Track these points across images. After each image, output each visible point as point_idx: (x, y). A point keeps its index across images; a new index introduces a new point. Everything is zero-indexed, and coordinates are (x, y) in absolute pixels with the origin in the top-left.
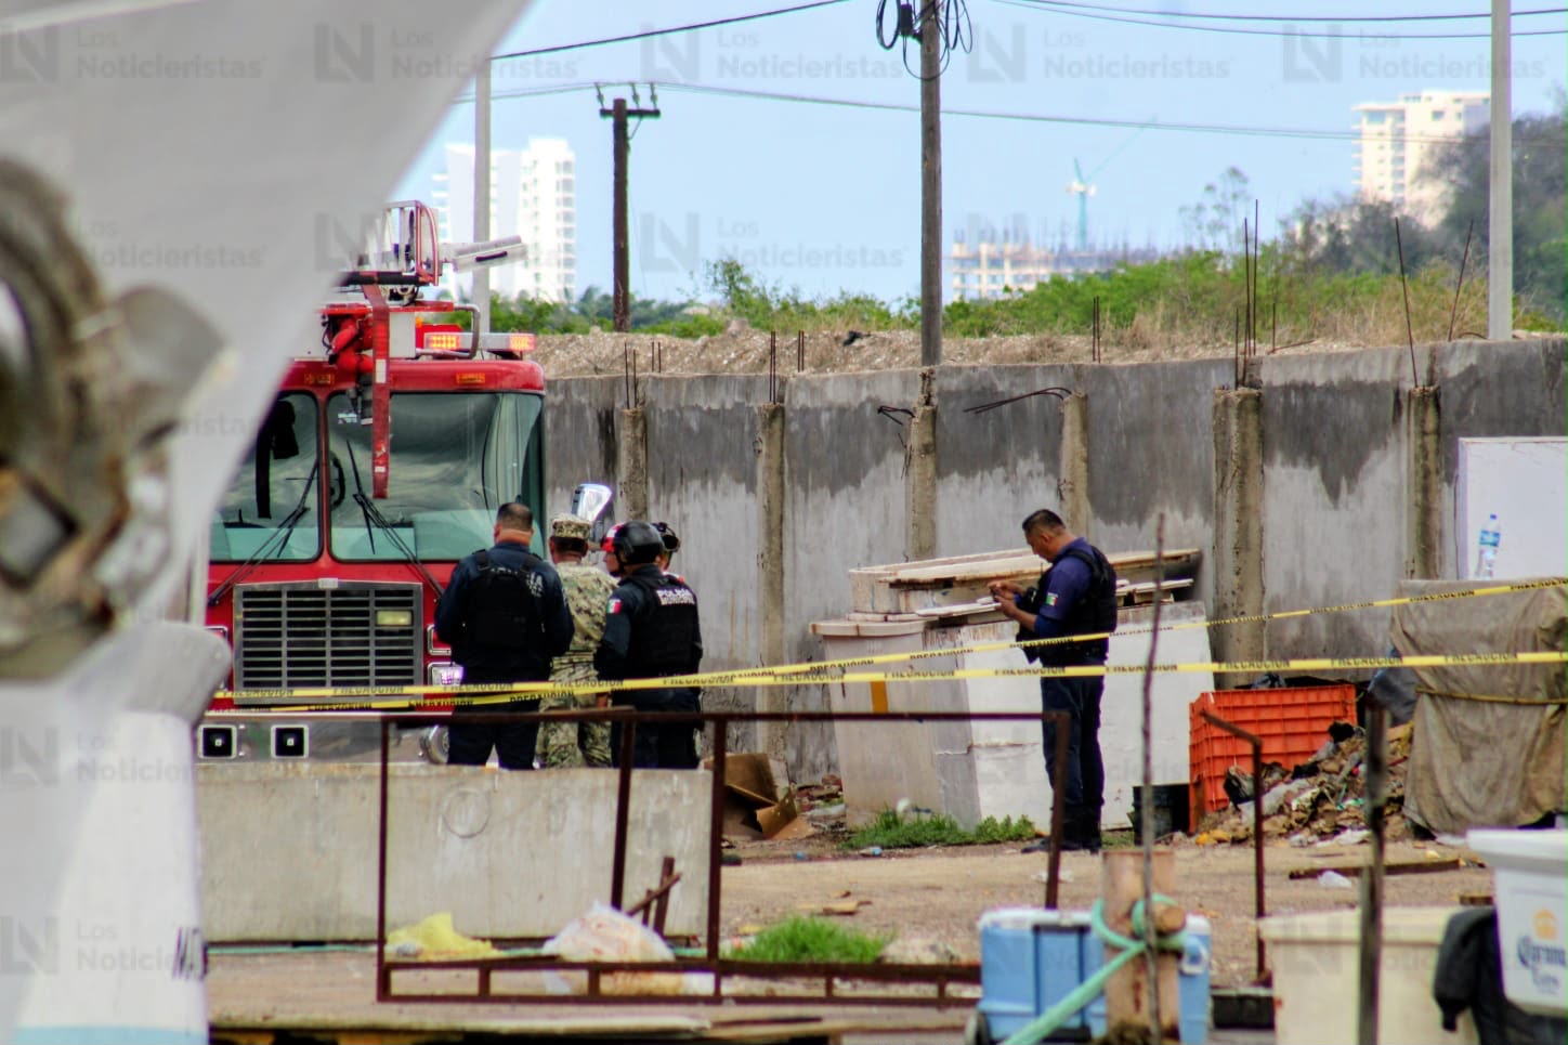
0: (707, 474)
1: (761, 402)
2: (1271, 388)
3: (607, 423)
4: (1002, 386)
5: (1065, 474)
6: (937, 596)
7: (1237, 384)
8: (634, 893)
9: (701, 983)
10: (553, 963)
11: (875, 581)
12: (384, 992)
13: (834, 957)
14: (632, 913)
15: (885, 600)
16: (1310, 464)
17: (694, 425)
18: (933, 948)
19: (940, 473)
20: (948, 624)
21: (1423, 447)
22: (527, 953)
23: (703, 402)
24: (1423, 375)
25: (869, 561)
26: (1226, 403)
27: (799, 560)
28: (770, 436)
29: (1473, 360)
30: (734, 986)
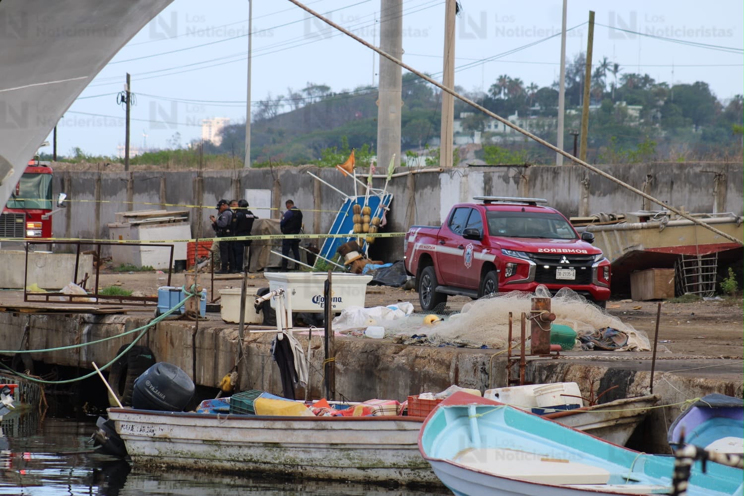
0: (84, 192)
1: (96, 177)
2: (205, 178)
3: (62, 181)
4: (148, 176)
5: (161, 195)
6: (134, 219)
7: (198, 176)
8: (79, 280)
9: (94, 300)
10: (62, 294)
11: (120, 215)
12: (26, 300)
13: (120, 295)
14: (78, 285)
15: (122, 220)
16: (213, 194)
17: (81, 182)
18: (142, 294)
19: (134, 193)
20: (137, 225)
21: (237, 191)
22: (57, 292)
23: (82, 176)
24: (237, 176)
25: (118, 211)
26: (196, 180)
27: (103, 210)
28: (98, 185)
29: (247, 173)
30: (100, 300)
